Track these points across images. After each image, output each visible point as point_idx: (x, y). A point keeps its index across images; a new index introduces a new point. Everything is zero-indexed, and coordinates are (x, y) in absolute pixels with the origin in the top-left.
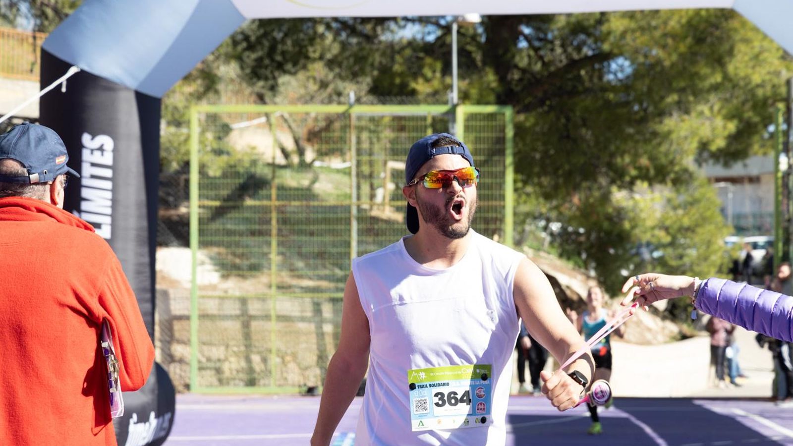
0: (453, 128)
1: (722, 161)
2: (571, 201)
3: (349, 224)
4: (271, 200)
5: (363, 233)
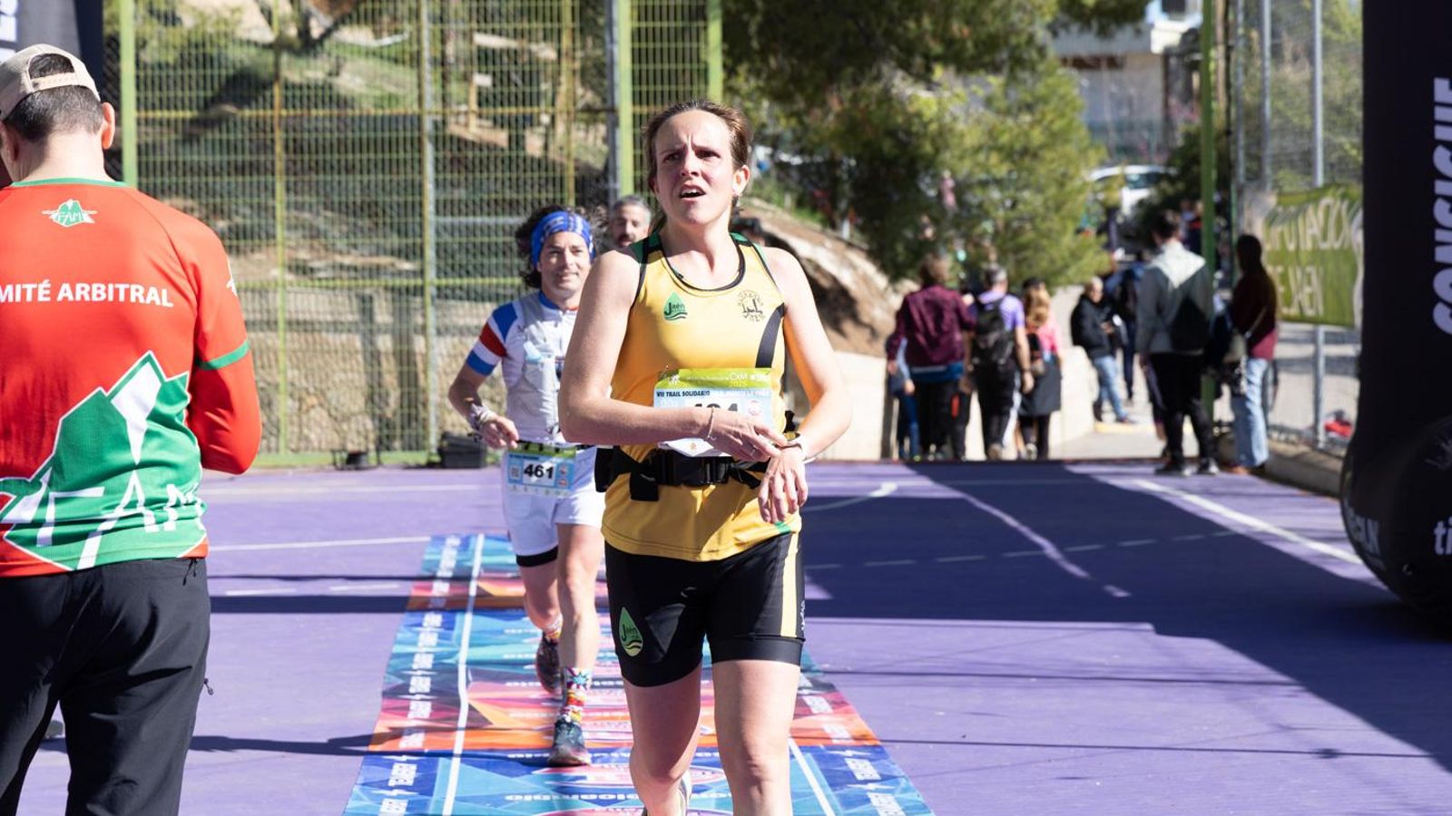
1: (1095, 25)
2: (824, 104)
3: (420, 150)
4: (272, 107)
5: (445, 167)
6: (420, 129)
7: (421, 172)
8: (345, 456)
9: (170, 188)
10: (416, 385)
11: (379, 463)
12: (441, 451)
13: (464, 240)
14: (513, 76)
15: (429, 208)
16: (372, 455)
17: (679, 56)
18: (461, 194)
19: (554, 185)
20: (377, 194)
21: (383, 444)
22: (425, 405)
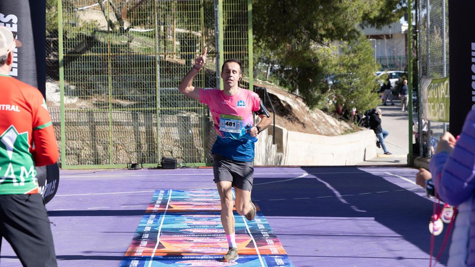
0: (216, 7)
1: (376, 25)
3: (155, 66)
4: (107, 52)
5: (163, 72)
6: (155, 59)
7: (155, 73)
8: (131, 165)
9: (74, 79)
10: (154, 142)
11: (142, 167)
12: (162, 163)
13: (169, 95)
14: (185, 42)
15: (158, 85)
16: (140, 165)
17: (239, 35)
18: (168, 80)
19: (198, 77)
20: (141, 81)
21: (143, 161)
22: (157, 148)
